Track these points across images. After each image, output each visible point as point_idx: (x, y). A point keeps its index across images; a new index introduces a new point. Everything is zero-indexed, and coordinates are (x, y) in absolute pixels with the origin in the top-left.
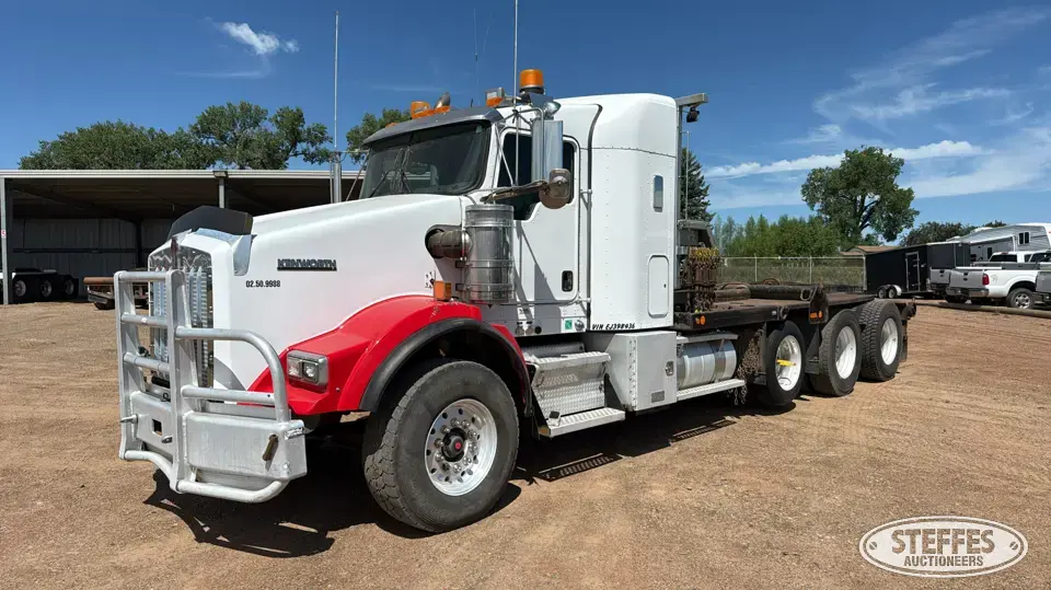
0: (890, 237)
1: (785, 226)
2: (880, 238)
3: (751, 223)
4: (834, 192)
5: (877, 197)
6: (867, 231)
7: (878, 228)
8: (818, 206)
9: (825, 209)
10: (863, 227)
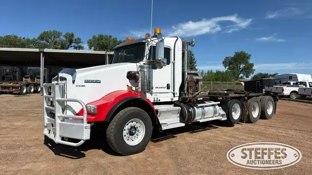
0: (247, 77)
1: (218, 73)
2: (245, 77)
3: (208, 72)
4: (232, 64)
5: (244, 65)
6: (241, 75)
7: (244, 74)
8: (227, 67)
9: (229, 69)
10: (240, 74)
